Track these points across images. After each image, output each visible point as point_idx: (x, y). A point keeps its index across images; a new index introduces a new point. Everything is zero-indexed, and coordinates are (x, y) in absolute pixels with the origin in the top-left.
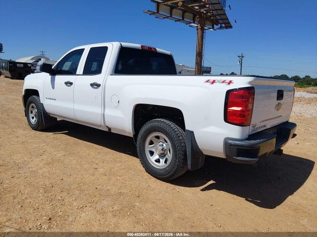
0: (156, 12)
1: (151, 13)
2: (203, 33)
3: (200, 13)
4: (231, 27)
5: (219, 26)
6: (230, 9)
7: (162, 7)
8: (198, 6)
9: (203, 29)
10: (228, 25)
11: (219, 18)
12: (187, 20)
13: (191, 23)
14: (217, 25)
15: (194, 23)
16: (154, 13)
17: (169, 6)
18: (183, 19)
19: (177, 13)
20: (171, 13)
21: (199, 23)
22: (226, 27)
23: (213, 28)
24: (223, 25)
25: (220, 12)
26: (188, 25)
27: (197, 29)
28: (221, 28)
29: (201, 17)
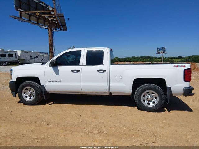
0: (20, 17)
1: (15, 17)
2: (52, 32)
3: (49, 21)
4: (66, 30)
5: (60, 29)
6: (69, 20)
7: (23, 14)
8: (48, 16)
9: (52, 30)
10: (65, 29)
11: (61, 25)
12: (40, 24)
13: (42, 26)
14: (59, 28)
15: (44, 26)
16: (18, 18)
17: (28, 14)
18: (38, 23)
19: (33, 19)
20: (30, 19)
21: (49, 26)
22: (64, 30)
23: (56, 30)
24: (62, 29)
25: (62, 21)
26: (40, 27)
27: (48, 30)
28: (61, 30)
29: (49, 23)
